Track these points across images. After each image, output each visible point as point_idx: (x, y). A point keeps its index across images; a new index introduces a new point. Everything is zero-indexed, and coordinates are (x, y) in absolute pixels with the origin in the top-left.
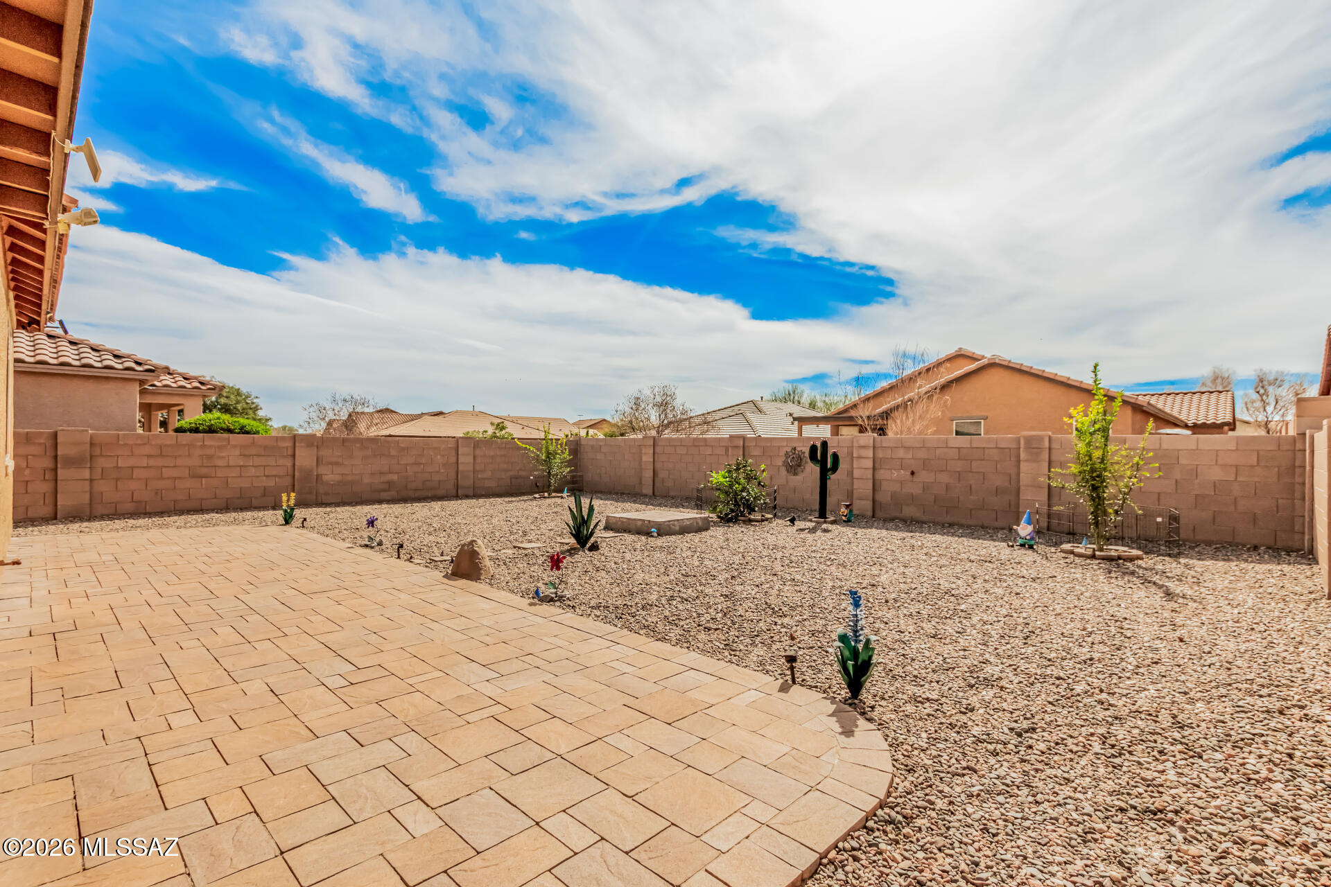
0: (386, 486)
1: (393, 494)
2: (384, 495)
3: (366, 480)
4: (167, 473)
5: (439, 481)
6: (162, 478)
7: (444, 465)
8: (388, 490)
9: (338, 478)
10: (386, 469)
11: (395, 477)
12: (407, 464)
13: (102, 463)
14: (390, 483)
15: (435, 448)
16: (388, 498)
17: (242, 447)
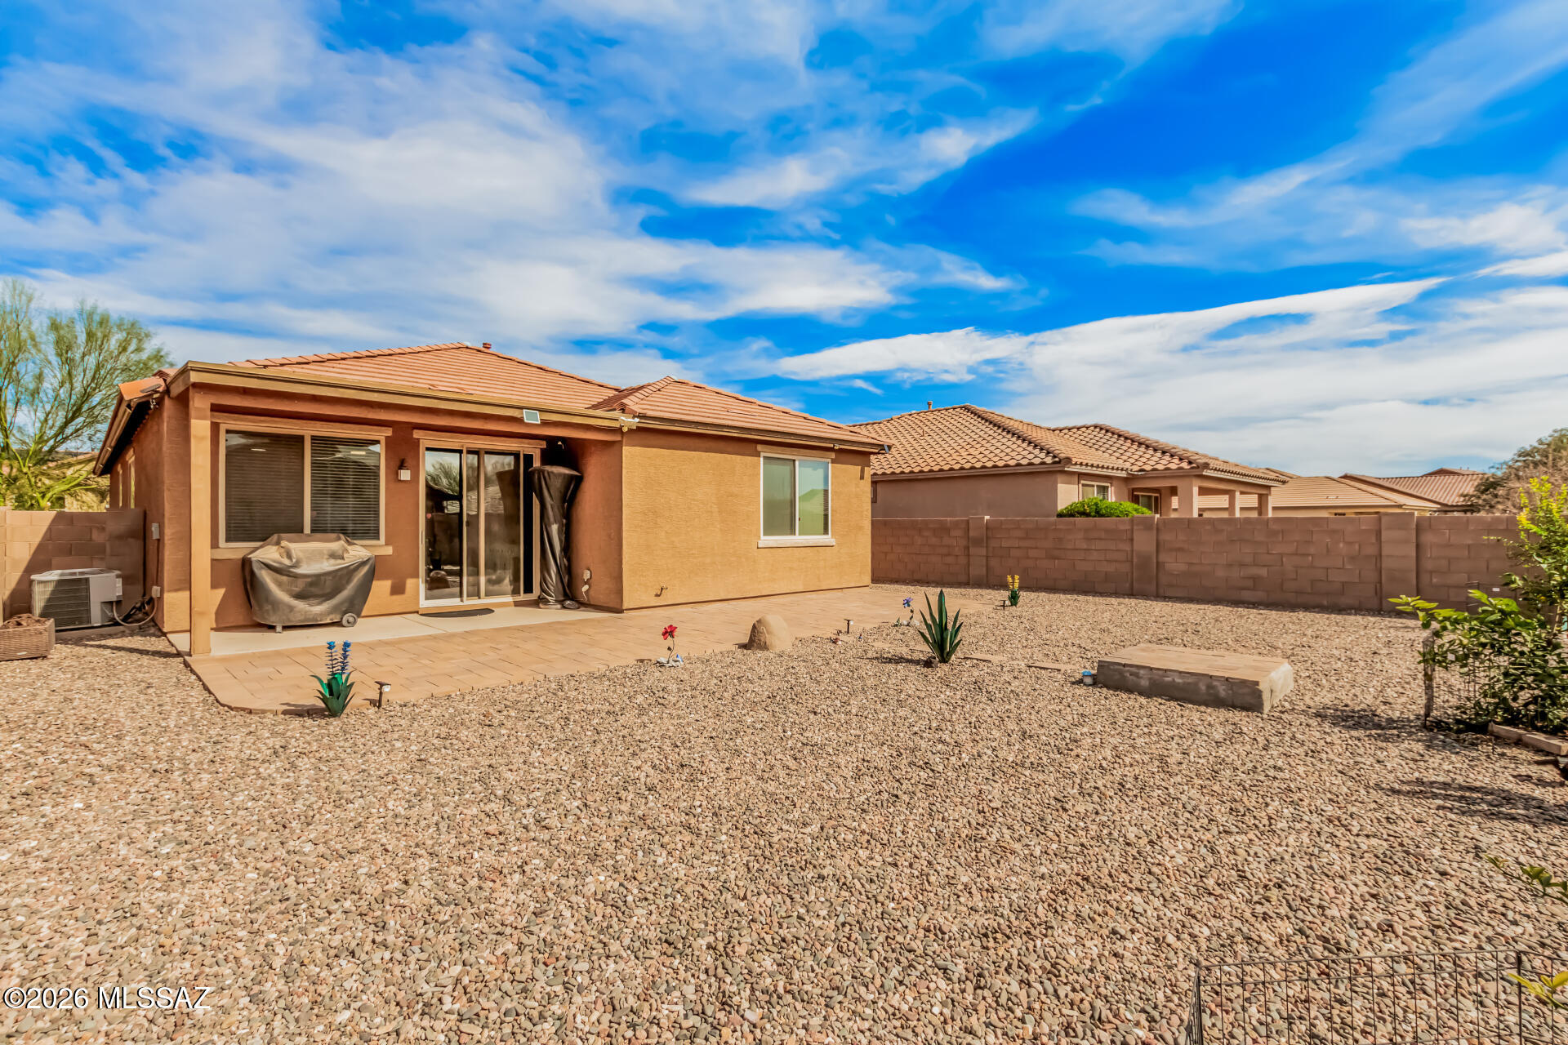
0: (1250, 583)
1: (1260, 595)
2: (1246, 595)
3: (1221, 573)
4: (1032, 553)
5: (1343, 584)
6: (1028, 558)
7: (1353, 558)
8: (1254, 589)
9: (1183, 567)
10: (1248, 559)
11: (1263, 572)
12: (1281, 555)
13: (993, 544)
14: (1255, 579)
15: (1334, 532)
16: (1253, 600)
17: (1086, 530)
